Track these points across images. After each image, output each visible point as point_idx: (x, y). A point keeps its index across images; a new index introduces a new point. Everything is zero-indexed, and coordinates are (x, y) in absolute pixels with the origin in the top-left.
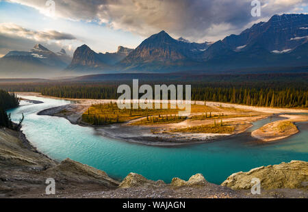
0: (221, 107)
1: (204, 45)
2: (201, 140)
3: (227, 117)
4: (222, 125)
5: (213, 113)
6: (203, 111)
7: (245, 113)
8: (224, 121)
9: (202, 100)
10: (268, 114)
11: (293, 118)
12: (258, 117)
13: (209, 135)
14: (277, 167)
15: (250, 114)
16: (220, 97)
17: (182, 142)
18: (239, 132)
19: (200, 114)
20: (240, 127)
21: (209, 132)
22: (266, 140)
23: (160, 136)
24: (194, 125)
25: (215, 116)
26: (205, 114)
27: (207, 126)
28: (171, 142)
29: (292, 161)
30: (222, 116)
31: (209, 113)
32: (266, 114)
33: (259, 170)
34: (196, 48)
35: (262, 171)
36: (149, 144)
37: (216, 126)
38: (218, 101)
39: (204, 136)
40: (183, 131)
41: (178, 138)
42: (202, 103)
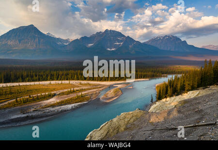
0: (81, 84)
1: (67, 41)
2: (68, 110)
3: (85, 90)
4: (82, 96)
5: (75, 89)
6: (68, 88)
7: (96, 86)
8: (83, 93)
9: (67, 79)
10: (108, 85)
11: (119, 86)
12: (103, 88)
13: (73, 105)
14: (115, 120)
15: (99, 86)
16: (79, 77)
17: (52, 115)
18: (93, 99)
19: (66, 90)
20: (94, 96)
21: (73, 103)
22: (108, 101)
23: (30, 114)
24: (62, 100)
25: (77, 90)
26: (69, 90)
27: (71, 98)
28: (42, 117)
29: (122, 114)
30: (82, 90)
31: (72, 89)
32: (107, 85)
33: (106, 125)
34: (61, 42)
35: (107, 125)
36: (18, 124)
37: (78, 97)
38: (78, 80)
39: (69, 106)
40: (53, 106)
41: (49, 112)
42: (67, 82)
